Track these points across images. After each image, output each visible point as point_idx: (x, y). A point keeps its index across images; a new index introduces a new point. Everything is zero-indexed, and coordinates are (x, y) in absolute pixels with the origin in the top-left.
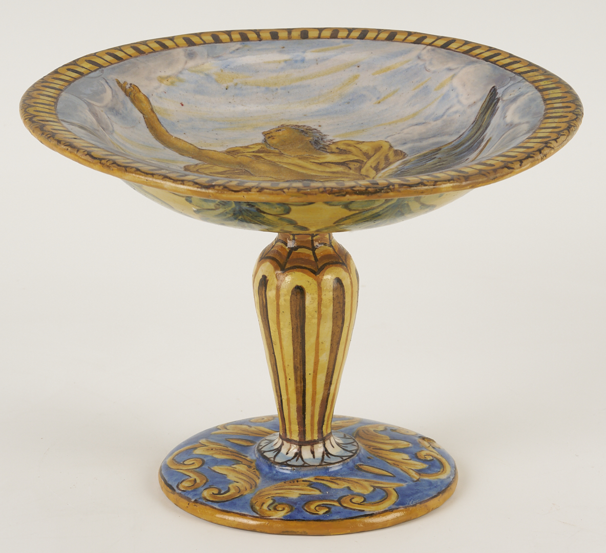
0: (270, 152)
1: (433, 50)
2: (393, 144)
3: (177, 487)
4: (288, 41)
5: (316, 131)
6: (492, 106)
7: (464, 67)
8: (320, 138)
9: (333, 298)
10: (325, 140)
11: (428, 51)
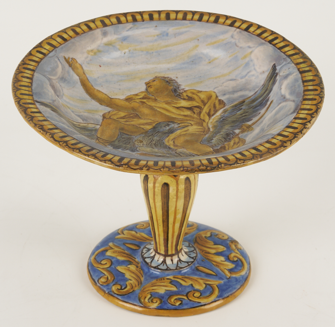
0: (149, 99)
1: (240, 32)
2: (218, 95)
3: (98, 281)
4: (159, 22)
5: (174, 81)
6: (274, 77)
7: (257, 47)
8: (177, 87)
9: (185, 188)
10: (180, 89)
11: (237, 33)
